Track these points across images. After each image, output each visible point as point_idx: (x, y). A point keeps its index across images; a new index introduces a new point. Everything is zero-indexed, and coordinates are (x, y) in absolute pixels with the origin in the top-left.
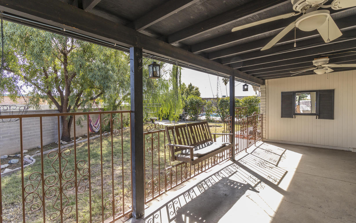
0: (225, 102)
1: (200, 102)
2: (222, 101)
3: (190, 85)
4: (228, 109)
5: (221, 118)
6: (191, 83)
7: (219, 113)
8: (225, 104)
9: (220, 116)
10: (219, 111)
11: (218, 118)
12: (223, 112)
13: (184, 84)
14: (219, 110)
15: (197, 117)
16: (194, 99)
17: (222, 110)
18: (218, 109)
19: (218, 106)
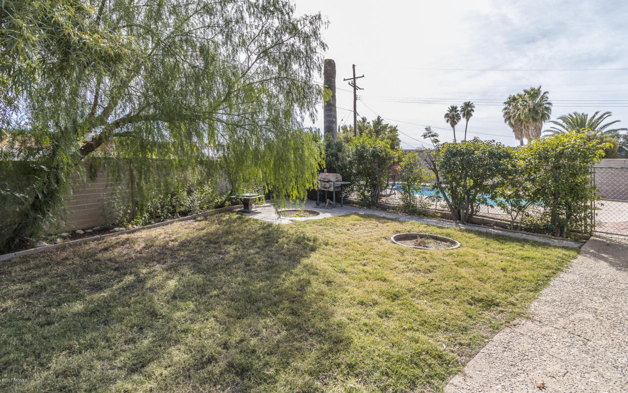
0: (462, 154)
1: (384, 153)
2: (451, 152)
3: (378, 121)
4: (472, 178)
5: (450, 206)
6: (379, 118)
7: (442, 190)
8: (462, 160)
9: (446, 199)
10: (443, 186)
11: (440, 205)
12: (456, 187)
13: (364, 120)
14: (441, 179)
15: (377, 197)
16: (369, 146)
17: (451, 182)
18: (438, 178)
19: (438, 168)
